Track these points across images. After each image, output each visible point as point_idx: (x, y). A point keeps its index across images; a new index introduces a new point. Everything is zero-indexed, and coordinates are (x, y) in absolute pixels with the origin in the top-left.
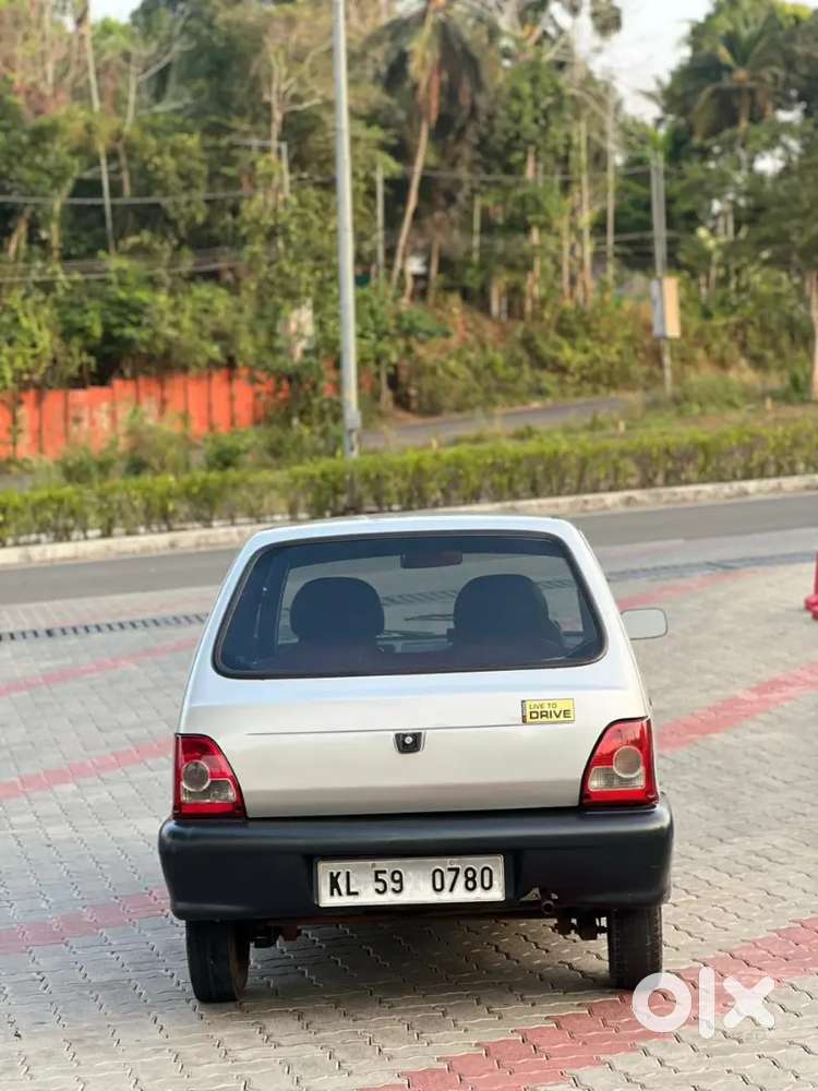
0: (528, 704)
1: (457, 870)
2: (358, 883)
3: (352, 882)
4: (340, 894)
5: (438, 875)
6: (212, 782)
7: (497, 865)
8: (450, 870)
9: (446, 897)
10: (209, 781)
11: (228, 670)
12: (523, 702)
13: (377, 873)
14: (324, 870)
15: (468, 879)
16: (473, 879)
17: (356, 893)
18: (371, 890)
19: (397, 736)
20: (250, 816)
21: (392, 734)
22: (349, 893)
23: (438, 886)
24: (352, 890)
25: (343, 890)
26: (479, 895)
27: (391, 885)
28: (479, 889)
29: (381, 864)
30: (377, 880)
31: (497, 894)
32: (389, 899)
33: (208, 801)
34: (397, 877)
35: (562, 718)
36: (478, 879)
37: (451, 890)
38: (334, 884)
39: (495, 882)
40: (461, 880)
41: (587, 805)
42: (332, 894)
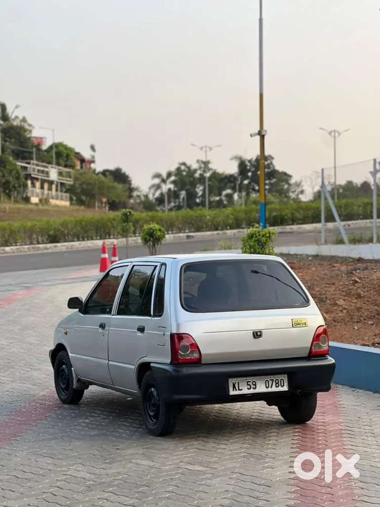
0: (293, 320)
1: (273, 380)
2: (242, 386)
3: (240, 386)
4: (236, 390)
5: (267, 382)
6: (191, 351)
7: (285, 378)
8: (271, 380)
9: (270, 390)
10: (190, 350)
11: (188, 309)
12: (292, 319)
13: (248, 382)
14: (231, 382)
15: (276, 383)
16: (278, 383)
17: (241, 390)
18: (246, 388)
19: (253, 333)
20: (202, 363)
21: (252, 331)
22: (239, 390)
23: (267, 386)
24: (240, 388)
25: (237, 389)
26: (280, 389)
27: (253, 386)
28: (280, 387)
29: (249, 379)
30: (248, 385)
31: (285, 388)
32: (252, 391)
33: (189, 358)
34: (254, 383)
35: (304, 325)
36: (279, 383)
37: (271, 387)
38: (234, 387)
39: (285, 384)
40: (274, 384)
41: (311, 356)
42: (233, 390)
